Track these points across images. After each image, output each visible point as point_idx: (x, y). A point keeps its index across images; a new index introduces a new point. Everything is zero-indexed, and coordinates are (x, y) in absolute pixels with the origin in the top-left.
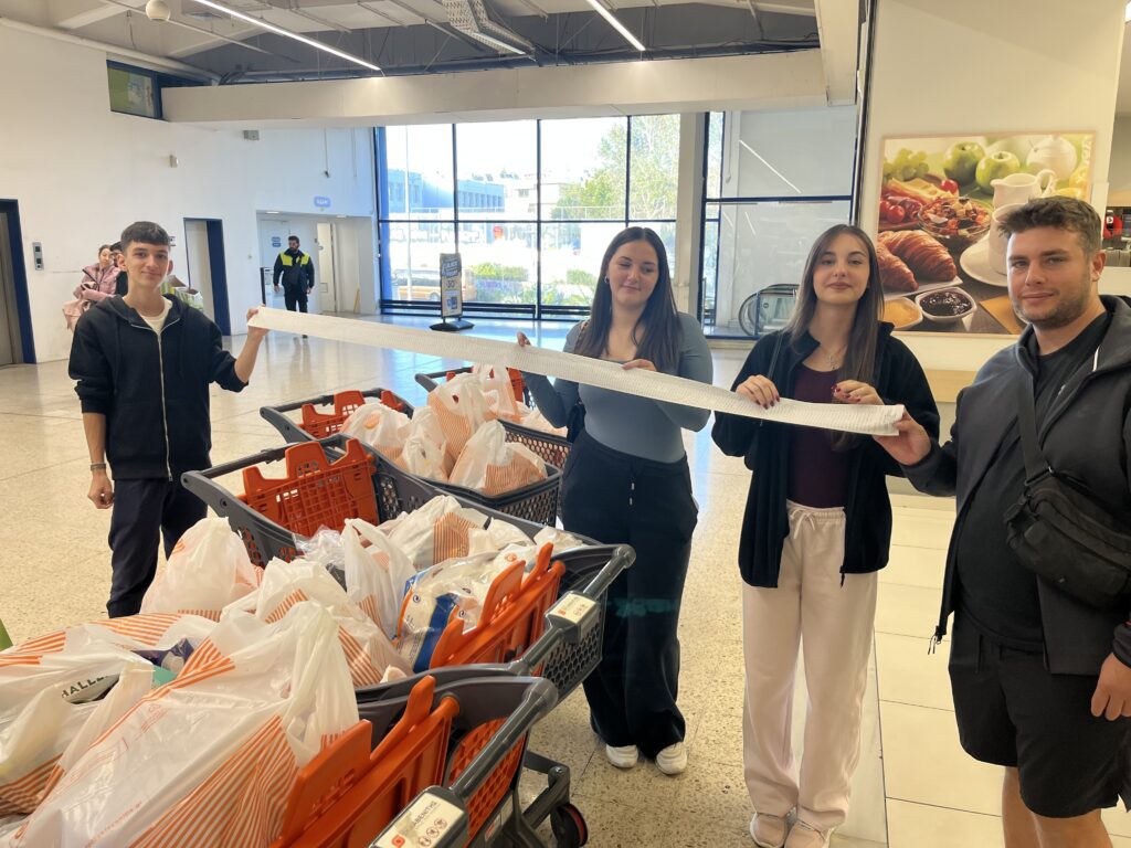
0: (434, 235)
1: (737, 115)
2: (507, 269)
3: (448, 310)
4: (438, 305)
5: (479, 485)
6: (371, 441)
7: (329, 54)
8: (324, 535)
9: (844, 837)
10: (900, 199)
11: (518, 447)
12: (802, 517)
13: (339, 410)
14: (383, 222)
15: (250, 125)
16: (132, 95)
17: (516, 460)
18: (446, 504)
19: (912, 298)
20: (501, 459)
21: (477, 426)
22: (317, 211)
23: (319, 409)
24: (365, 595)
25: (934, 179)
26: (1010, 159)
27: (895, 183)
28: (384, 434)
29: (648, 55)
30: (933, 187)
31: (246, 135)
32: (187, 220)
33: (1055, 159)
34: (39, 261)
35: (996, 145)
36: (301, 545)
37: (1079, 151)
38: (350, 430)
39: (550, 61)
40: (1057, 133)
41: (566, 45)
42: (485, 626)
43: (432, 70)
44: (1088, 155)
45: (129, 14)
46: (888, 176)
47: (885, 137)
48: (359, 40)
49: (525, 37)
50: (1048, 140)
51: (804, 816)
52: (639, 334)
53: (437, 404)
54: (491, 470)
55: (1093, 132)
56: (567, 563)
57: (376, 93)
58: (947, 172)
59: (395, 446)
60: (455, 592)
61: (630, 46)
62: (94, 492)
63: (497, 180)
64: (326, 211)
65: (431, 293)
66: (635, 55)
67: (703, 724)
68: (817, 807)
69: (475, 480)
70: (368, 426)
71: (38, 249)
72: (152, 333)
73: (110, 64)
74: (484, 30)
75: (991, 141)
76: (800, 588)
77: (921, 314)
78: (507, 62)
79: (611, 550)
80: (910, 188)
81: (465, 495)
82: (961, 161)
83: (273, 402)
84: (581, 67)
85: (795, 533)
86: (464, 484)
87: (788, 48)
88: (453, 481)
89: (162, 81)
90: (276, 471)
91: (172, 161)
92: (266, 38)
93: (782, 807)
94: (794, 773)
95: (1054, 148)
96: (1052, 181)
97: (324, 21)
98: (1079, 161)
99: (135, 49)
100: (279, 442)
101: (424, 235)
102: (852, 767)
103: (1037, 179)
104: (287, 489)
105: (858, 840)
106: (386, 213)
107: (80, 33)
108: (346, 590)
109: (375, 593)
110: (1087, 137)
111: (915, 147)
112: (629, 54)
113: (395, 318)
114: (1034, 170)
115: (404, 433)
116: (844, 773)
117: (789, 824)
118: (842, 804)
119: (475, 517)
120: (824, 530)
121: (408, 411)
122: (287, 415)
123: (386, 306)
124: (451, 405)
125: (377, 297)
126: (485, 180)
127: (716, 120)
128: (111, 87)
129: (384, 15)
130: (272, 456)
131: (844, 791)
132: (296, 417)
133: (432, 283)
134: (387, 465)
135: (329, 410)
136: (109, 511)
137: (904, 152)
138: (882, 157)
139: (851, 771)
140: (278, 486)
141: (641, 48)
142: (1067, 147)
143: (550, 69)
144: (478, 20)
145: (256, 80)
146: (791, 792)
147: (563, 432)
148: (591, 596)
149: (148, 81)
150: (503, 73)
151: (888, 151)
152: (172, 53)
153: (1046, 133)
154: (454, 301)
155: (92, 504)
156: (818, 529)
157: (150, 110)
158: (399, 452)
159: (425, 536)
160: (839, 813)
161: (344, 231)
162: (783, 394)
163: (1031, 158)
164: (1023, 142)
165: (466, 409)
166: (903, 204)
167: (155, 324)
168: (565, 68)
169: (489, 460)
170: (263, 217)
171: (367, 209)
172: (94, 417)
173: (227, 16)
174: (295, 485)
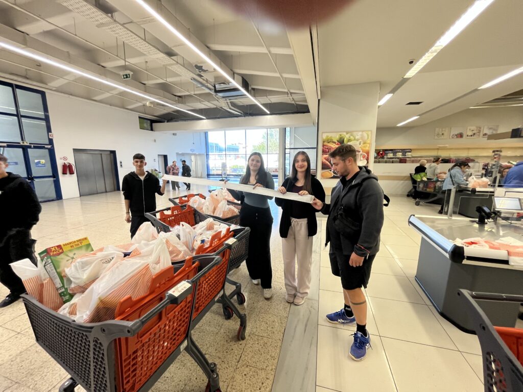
0: (221, 158)
1: (293, 128)
2: (240, 167)
3: (223, 176)
4: (221, 175)
5: (221, 216)
6: (195, 206)
7: (193, 115)
8: (177, 227)
9: (309, 299)
10: (327, 147)
11: (232, 207)
12: (294, 221)
13: (188, 199)
14: (207, 155)
15: (174, 132)
16: (145, 125)
17: (230, 210)
18: (211, 220)
19: (331, 171)
20: (226, 209)
21: (221, 201)
22: (191, 152)
23: (183, 198)
24: (185, 240)
25: (335, 143)
26: (352, 137)
27: (325, 143)
28: (198, 204)
29: (271, 114)
30: (334, 144)
31: (174, 134)
32: (159, 155)
33: (362, 137)
34: (121, 165)
35: (349, 134)
36: (171, 229)
37: (368, 135)
38: (191, 203)
39: (247, 116)
40: (363, 131)
41: (251, 112)
42: (211, 246)
43: (219, 118)
44: (370, 136)
45: (144, 105)
46: (324, 142)
47: (323, 133)
48: (201, 111)
49: (241, 110)
50: (360, 133)
51: (298, 294)
52: (257, 177)
53: (212, 197)
54: (224, 212)
55: (371, 131)
56: (235, 232)
57: (205, 124)
58: (338, 141)
59: (201, 207)
60: (205, 239)
61: (265, 112)
62: (126, 219)
63: (237, 145)
64: (194, 153)
65: (220, 172)
66: (267, 114)
67: (277, 273)
68: (301, 292)
69: (220, 214)
70: (194, 203)
71: (121, 163)
72: (141, 181)
73: (140, 117)
74: (230, 109)
75: (347, 133)
76: (295, 238)
77: (333, 175)
78: (237, 116)
79: (244, 229)
80: (329, 145)
81: (216, 218)
82: (341, 138)
83: (171, 197)
84: (254, 117)
85: (292, 224)
86: (217, 216)
87: (304, 113)
88: (215, 215)
89: (152, 122)
90: (169, 213)
91: (155, 141)
92: (178, 111)
93: (293, 292)
94: (296, 284)
95: (362, 135)
96: (362, 143)
97: (192, 107)
98: (368, 138)
99: (146, 114)
100: (172, 205)
101: (219, 158)
102: (309, 282)
103: (358, 142)
104: (171, 217)
105: (311, 300)
106: (208, 152)
107: (131, 110)
108: (180, 240)
109: (188, 240)
110: (370, 132)
111: (330, 135)
112: (265, 114)
113: (211, 178)
114: (358, 140)
115: (203, 204)
116: (307, 283)
117: (295, 296)
118: (307, 291)
119: (217, 222)
120: (299, 224)
121: (205, 198)
122: (175, 200)
123: (208, 175)
124: (215, 197)
125: (206, 173)
126: (234, 145)
127: (288, 129)
128: (140, 123)
129: (207, 106)
130: (168, 209)
131: (308, 288)
132: (177, 201)
133: (220, 170)
134: (198, 212)
135: (186, 199)
136: (130, 223)
137: (327, 136)
138: (322, 137)
139: (309, 283)
140: (169, 216)
141: (269, 113)
142: (365, 135)
143: (247, 118)
144: (229, 106)
145: (176, 121)
146: (295, 288)
147: (239, 202)
148: (236, 239)
149: (149, 122)
150: (236, 119)
151: (324, 136)
152: (155, 115)
153: (359, 131)
154: (225, 174)
155: (126, 222)
156: (298, 224)
157: (150, 129)
158: (202, 209)
159: (204, 228)
160: (307, 293)
161: (198, 157)
162: (287, 191)
163: (357, 137)
164: (355, 134)
165: (219, 198)
166: (327, 148)
167: (142, 178)
168: (251, 117)
169: (223, 210)
170: (177, 154)
171: (204, 152)
172: (127, 201)
173: (168, 106)
174: (173, 216)
